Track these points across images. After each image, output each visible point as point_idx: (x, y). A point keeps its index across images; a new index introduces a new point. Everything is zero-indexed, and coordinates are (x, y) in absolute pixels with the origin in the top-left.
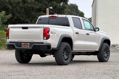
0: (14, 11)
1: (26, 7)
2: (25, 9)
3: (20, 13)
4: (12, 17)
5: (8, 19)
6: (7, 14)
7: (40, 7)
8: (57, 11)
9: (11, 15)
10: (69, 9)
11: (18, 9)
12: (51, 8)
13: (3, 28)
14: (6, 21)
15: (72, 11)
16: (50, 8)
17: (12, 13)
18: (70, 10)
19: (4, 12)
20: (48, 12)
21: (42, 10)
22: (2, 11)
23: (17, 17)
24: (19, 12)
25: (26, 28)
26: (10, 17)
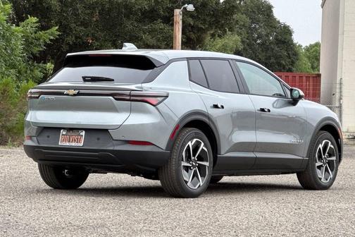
0: (66, 19)
1: (107, 6)
2: (103, 10)
3: (84, 24)
4: (59, 35)
5: (46, 44)
6: (43, 28)
7: (153, 4)
8: (208, 19)
9: (57, 30)
10: (244, 16)
11: (80, 12)
12: (190, 7)
13: (29, 72)
14: (41, 49)
15: (253, 23)
16: (185, 9)
17: (59, 23)
18: (248, 20)
19: (34, 19)
20: (181, 23)
21: (159, 16)
22: (28, 18)
23: (76, 38)
24: (81, 22)
26: (52, 38)
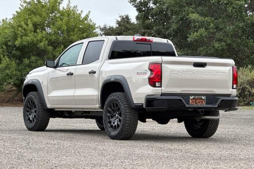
25: (202, 65)
